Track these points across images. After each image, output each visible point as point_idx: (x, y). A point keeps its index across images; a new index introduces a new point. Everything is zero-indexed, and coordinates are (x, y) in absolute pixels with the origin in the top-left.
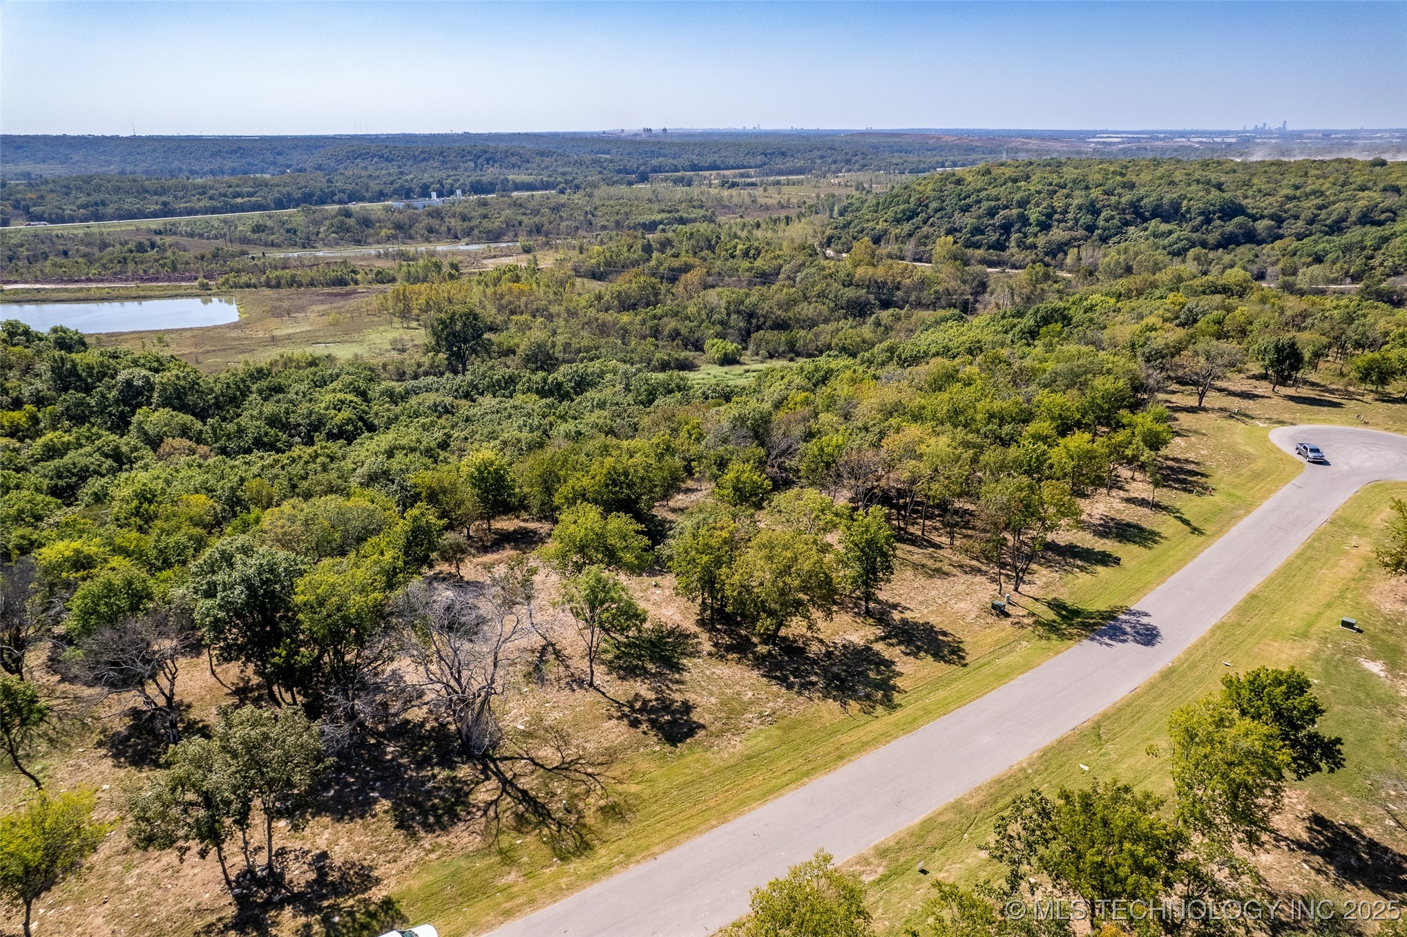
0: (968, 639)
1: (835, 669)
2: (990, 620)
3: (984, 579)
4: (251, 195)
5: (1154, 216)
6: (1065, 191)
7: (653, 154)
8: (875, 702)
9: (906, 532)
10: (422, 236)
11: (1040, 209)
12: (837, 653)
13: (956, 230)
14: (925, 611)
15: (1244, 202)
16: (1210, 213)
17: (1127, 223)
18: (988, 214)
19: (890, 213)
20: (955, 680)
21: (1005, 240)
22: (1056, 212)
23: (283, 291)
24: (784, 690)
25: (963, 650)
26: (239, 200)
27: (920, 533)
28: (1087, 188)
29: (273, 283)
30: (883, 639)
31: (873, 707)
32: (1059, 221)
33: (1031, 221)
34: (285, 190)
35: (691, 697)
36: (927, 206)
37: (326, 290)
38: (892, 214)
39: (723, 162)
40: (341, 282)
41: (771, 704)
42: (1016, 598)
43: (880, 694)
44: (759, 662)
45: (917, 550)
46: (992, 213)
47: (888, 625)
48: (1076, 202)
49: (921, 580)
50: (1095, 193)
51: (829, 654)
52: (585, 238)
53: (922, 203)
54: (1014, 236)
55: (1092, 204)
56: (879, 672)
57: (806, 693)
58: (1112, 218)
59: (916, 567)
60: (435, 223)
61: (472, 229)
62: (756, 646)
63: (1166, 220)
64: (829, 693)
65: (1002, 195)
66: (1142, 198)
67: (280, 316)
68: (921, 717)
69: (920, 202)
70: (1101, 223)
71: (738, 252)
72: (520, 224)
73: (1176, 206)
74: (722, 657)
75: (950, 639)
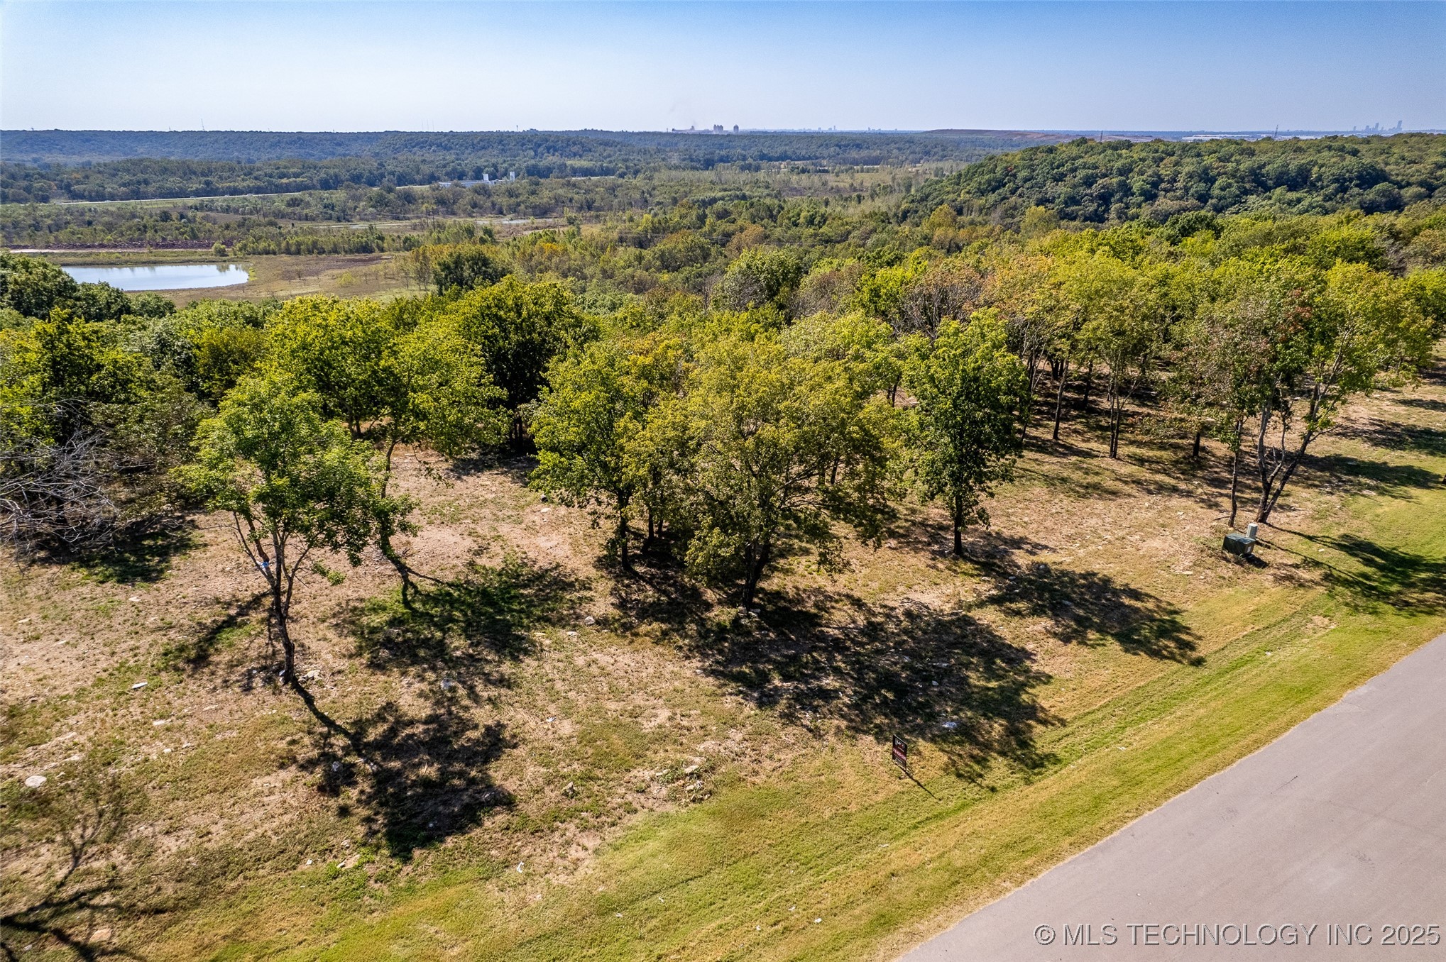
0: (1190, 607)
1: (883, 662)
2: (1227, 570)
3: (1189, 502)
4: (296, 175)
5: (1277, 185)
6: (1174, 158)
7: (721, 147)
8: (987, 746)
9: (1026, 436)
10: (464, 211)
11: (1144, 177)
12: (891, 627)
13: (1048, 201)
14: (1082, 552)
15: (1387, 169)
16: (1345, 180)
17: (1246, 192)
18: (1085, 183)
19: (974, 185)
20: (1181, 697)
21: (1104, 211)
22: (1162, 181)
23: (302, 258)
24: (750, 709)
25: (1186, 630)
26: (284, 181)
27: (1050, 437)
28: (1199, 155)
29: (293, 249)
30: (993, 600)
31: (981, 761)
32: (1166, 191)
33: (1134, 189)
34: (332, 172)
35: (515, 716)
36: (1015, 176)
37: (349, 257)
38: (975, 185)
39: (794, 152)
40: (366, 249)
41: (709, 744)
42: (1265, 533)
43: (997, 728)
44: (709, 640)
45: (1047, 458)
46: (1089, 182)
47: (1005, 575)
48: (1186, 169)
49: (1063, 502)
50: (1208, 160)
51: (873, 630)
52: (635, 212)
53: (1010, 173)
54: (1114, 207)
55: (1206, 171)
56: (991, 673)
57: (807, 718)
58: (1229, 185)
59: (1050, 481)
60: (480, 199)
61: (518, 204)
62: (709, 607)
63: (1292, 187)
64: (866, 719)
65: (1101, 164)
66: (1264, 165)
67: (290, 279)
68: (1114, 793)
69: (1007, 171)
70: (1216, 191)
71: (802, 220)
72: (571, 200)
73: (1303, 174)
74: (627, 627)
75: (1150, 605)
